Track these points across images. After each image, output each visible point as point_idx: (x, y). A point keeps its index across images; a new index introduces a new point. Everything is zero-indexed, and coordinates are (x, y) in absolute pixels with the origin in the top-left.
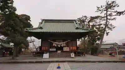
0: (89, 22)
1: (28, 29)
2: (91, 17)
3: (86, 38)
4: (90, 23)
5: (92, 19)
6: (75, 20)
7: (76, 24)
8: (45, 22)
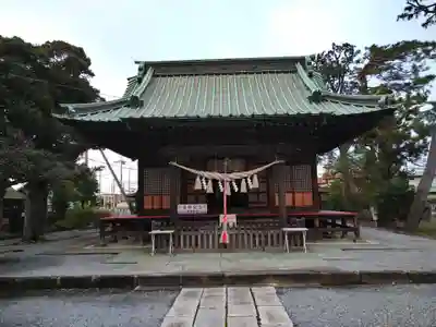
0: (363, 74)
1: (71, 107)
2: (374, 48)
3: (352, 149)
4: (368, 77)
5: (380, 57)
6: (302, 60)
7: (310, 76)
8: (154, 76)
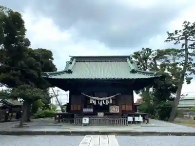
0: (155, 59)
1: (47, 73)
2: (158, 50)
4: (157, 61)
6: (129, 57)
7: (132, 63)
8: (76, 61)
